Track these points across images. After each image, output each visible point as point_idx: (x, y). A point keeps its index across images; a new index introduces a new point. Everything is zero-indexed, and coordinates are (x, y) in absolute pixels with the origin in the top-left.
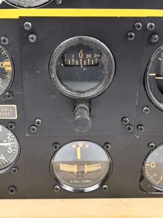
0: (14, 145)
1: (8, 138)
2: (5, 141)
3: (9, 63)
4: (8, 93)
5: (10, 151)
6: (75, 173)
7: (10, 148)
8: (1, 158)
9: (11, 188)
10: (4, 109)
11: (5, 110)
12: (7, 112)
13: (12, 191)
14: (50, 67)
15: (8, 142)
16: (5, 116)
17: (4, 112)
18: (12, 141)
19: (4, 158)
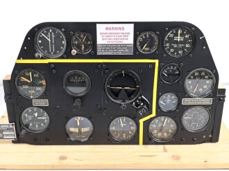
1: (45, 115)
2: (43, 116)
3: (44, 81)
4: (44, 94)
7: (46, 120)
8: (41, 125)
9: (46, 139)
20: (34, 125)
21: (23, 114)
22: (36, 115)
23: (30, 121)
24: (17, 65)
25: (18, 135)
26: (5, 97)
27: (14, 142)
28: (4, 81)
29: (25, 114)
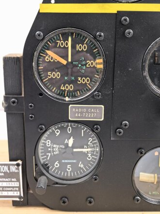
0: (94, 152)
1: (89, 144)
2: (85, 146)
3: (101, 61)
4: (97, 93)
5: (89, 158)
6: (155, 183)
7: (90, 155)
8: (79, 166)
9: (89, 199)
10: (91, 110)
11: (93, 110)
12: (94, 113)
13: (90, 202)
14: (144, 64)
15: (88, 148)
16: (91, 118)
17: (91, 113)
18: (92, 148)
19: (82, 166)
20: (63, 166)
21: (42, 141)
22: (71, 142)
23: (55, 158)
24: (40, 16)
25: (26, 187)
26: (6, 99)
27: (16, 204)
28: (7, 61)
29: (45, 142)
